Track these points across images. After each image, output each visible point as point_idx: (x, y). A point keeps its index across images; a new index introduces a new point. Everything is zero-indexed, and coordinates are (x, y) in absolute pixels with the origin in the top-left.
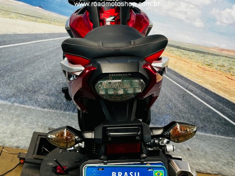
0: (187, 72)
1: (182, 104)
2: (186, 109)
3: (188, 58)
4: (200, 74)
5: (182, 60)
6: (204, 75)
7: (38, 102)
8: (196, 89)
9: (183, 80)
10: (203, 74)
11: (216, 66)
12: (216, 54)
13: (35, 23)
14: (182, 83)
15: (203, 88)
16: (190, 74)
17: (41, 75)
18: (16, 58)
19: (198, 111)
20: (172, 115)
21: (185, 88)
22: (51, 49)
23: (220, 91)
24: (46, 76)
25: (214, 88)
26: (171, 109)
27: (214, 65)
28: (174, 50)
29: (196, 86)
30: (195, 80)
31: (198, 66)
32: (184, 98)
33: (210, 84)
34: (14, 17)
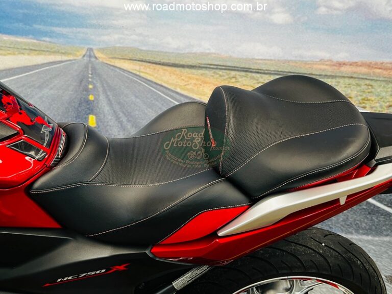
28: (238, 77)
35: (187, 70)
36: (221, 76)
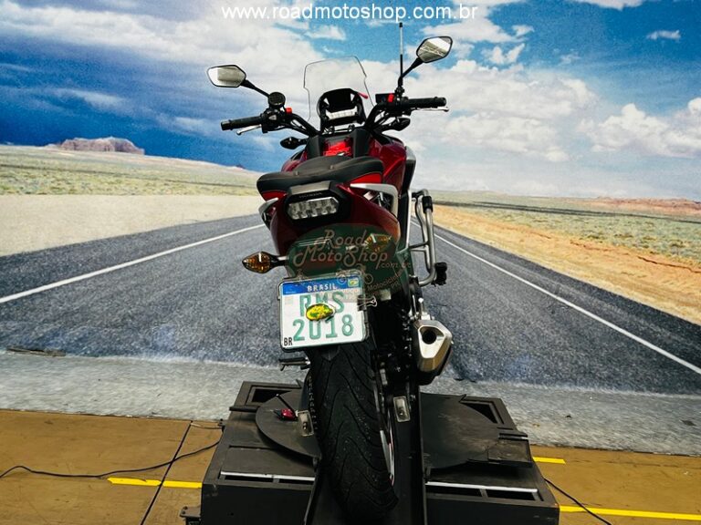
0: (551, 258)
1: (553, 328)
2: (565, 339)
3: (546, 228)
4: (579, 258)
5: (535, 233)
6: (590, 260)
7: (250, 353)
8: (578, 293)
9: (546, 276)
10: (587, 258)
11: (611, 238)
12: (607, 212)
14: (544, 282)
15: (594, 288)
16: (558, 260)
17: (252, 298)
18: (201, 269)
19: (592, 341)
20: (535, 355)
21: (552, 292)
23: (633, 292)
24: (260, 297)
25: (618, 286)
26: (530, 341)
27: (607, 236)
28: (513, 215)
30: (572, 274)
31: (572, 243)
32: (555, 315)
33: (608, 279)
34: (194, 191)
35: (461, 208)
36: (495, 214)
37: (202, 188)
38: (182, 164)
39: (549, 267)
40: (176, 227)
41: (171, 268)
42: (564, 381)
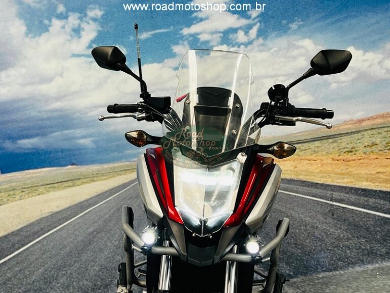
0: (320, 175)
1: (336, 226)
2: (347, 232)
3: (311, 154)
4: (342, 170)
5: (304, 160)
6: (350, 169)
8: (348, 196)
9: (320, 189)
10: (347, 168)
11: (362, 149)
12: (354, 131)
13: (73, 188)
14: (320, 194)
15: (359, 189)
16: (326, 175)
17: (107, 259)
18: (65, 247)
19: (367, 229)
20: (328, 250)
21: (328, 200)
22: (107, 216)
24: (113, 257)
25: (377, 184)
26: (322, 240)
27: (358, 148)
29: (345, 190)
30: (340, 183)
31: (333, 160)
32: (335, 216)
33: (367, 180)
34: (44, 191)
37: (50, 187)
38: (30, 174)
39: (321, 182)
40: (38, 221)
41: (42, 252)
42: (354, 264)
